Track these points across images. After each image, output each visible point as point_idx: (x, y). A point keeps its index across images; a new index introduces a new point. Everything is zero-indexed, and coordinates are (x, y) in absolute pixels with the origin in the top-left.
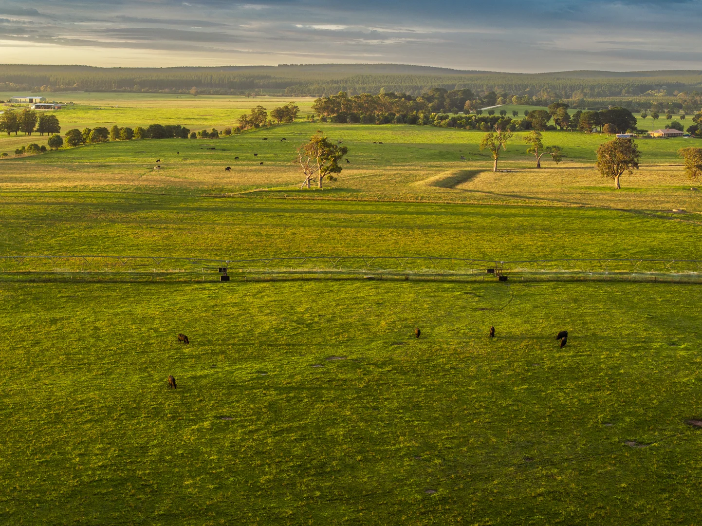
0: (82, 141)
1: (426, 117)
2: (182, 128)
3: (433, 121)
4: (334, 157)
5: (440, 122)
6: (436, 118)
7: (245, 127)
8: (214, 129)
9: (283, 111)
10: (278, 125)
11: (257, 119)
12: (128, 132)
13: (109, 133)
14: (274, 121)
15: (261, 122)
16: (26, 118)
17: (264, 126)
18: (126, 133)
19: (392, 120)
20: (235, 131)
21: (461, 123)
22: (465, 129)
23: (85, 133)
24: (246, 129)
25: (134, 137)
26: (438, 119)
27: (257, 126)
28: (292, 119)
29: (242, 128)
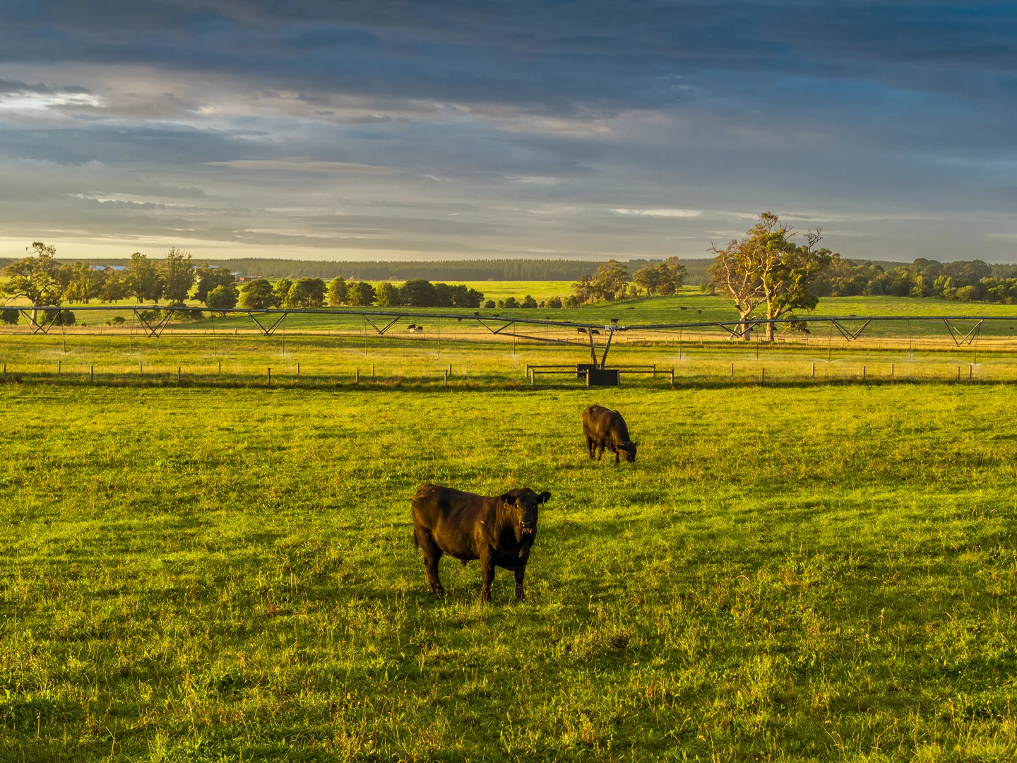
0: (274, 303)
1: (928, 283)
2: (469, 290)
3: (942, 290)
4: (801, 272)
5: (955, 291)
6: (947, 283)
7: (587, 298)
8: (529, 297)
9: (657, 273)
10: (648, 298)
11: (609, 285)
12: (363, 291)
13: (326, 291)
14: (641, 291)
15: (617, 289)
16: (174, 272)
17: (622, 297)
18: (360, 294)
19: (862, 289)
20: (569, 303)
21: (996, 292)
22: (1004, 303)
23: (280, 289)
24: (589, 301)
25: (376, 300)
26: (950, 286)
27: (609, 297)
28: (673, 289)
29: (582, 299)
